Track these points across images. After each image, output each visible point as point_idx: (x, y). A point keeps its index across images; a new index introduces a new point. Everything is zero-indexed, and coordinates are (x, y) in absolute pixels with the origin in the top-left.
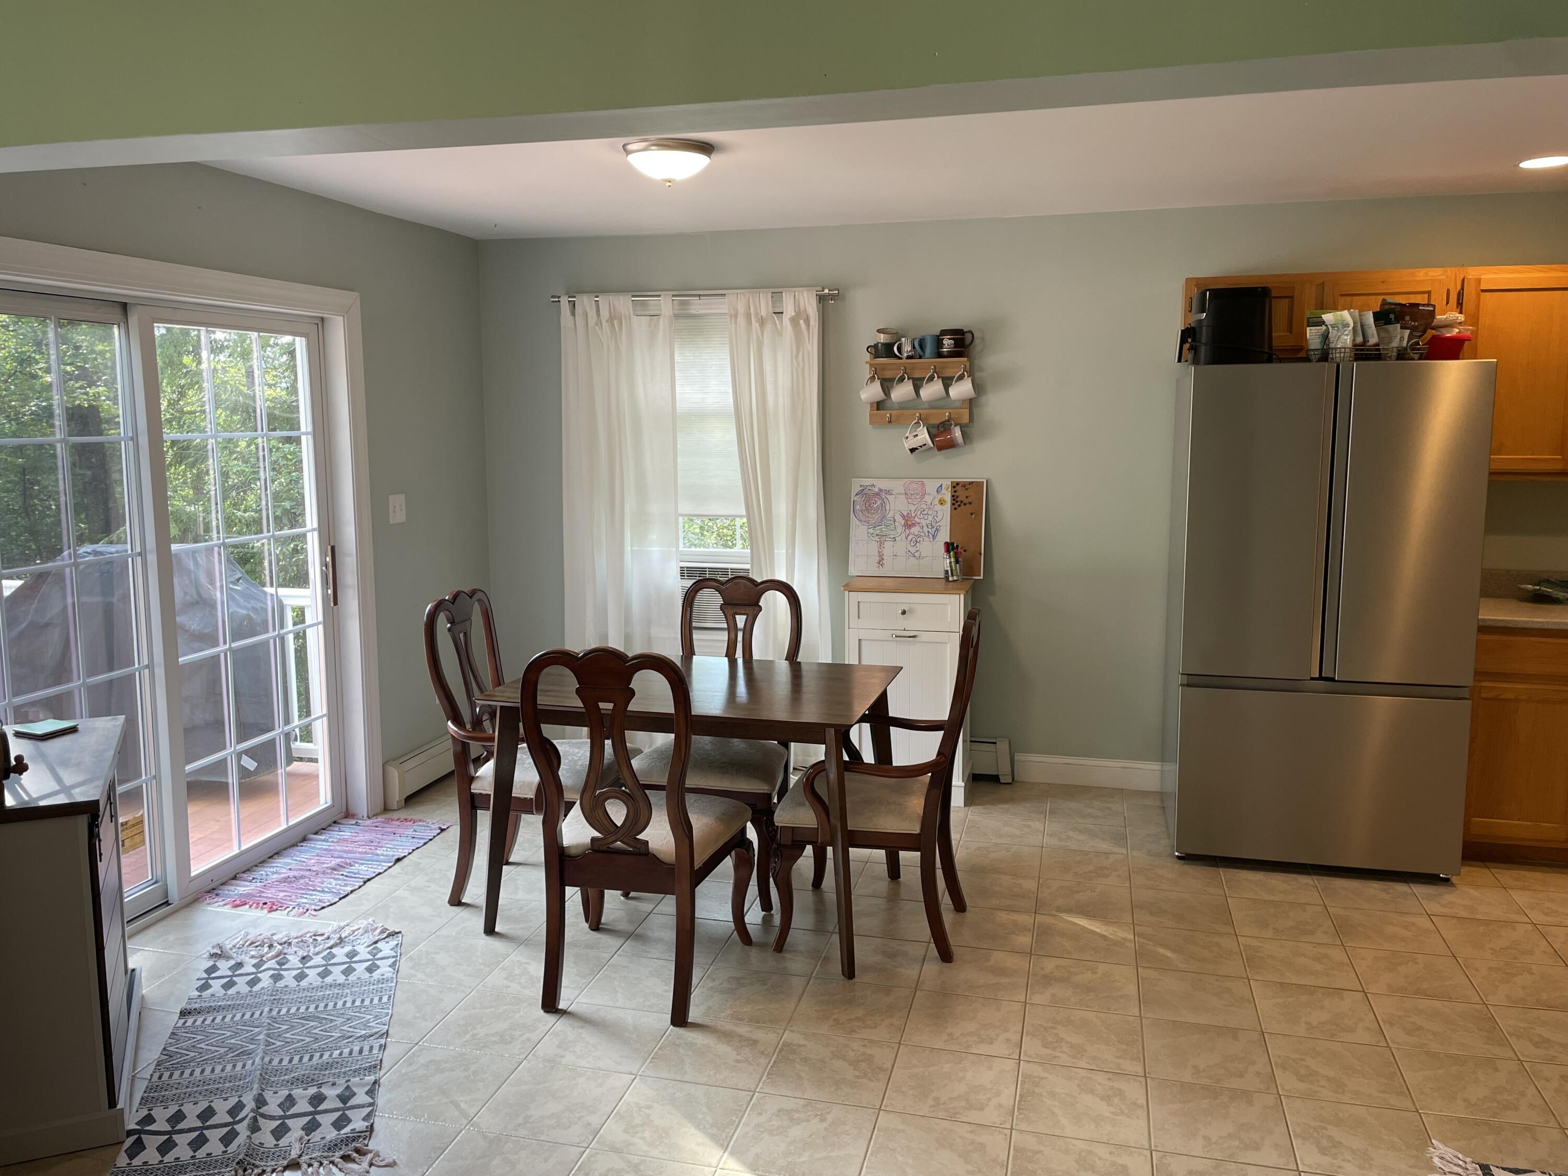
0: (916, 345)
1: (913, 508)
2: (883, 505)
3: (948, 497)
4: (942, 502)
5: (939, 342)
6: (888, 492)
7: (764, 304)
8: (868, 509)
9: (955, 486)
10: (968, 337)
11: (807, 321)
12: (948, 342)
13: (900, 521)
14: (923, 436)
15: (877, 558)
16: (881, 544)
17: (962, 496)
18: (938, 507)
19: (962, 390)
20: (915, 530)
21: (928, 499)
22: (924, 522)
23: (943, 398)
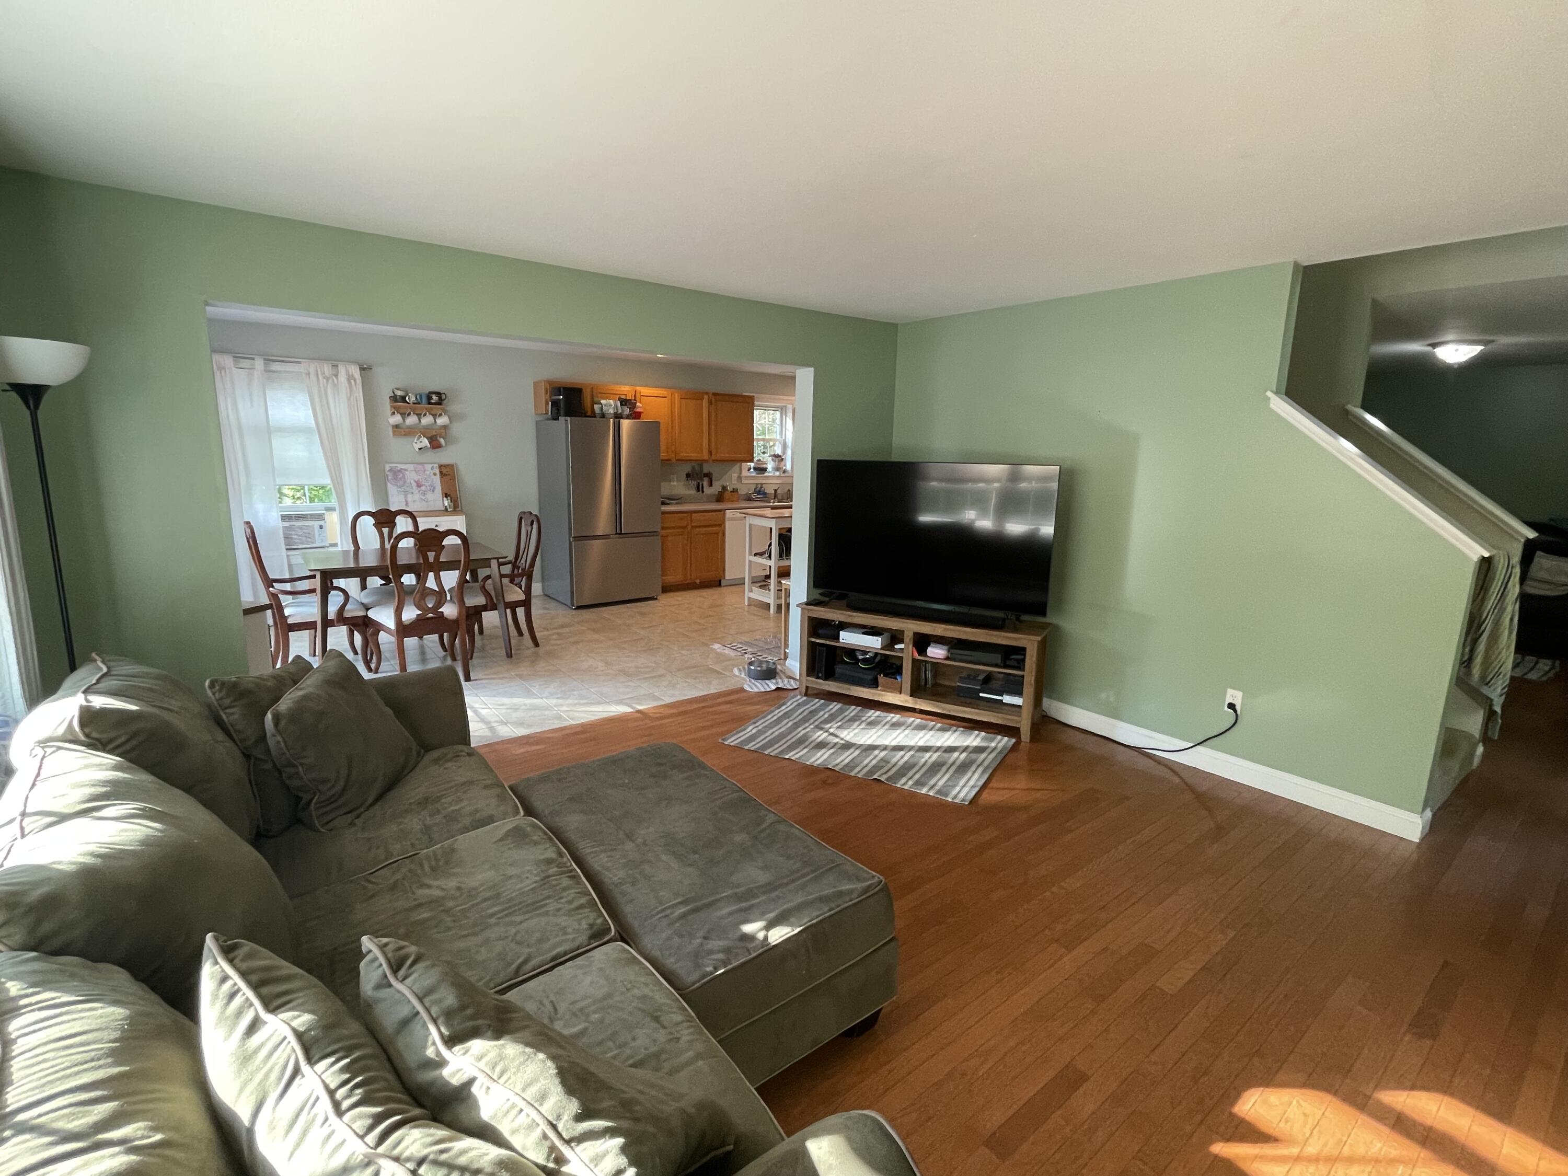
0: (418, 397)
1: (420, 477)
2: (404, 476)
3: (438, 472)
4: (435, 474)
5: (429, 398)
6: (406, 470)
7: (327, 369)
8: (395, 478)
9: (441, 466)
10: (443, 397)
11: (355, 381)
12: (435, 398)
13: (414, 484)
14: (426, 442)
15: (405, 503)
16: (406, 496)
17: (444, 471)
18: (433, 477)
19: (442, 421)
20: (423, 488)
21: (428, 473)
22: (427, 484)
23: (432, 424)
